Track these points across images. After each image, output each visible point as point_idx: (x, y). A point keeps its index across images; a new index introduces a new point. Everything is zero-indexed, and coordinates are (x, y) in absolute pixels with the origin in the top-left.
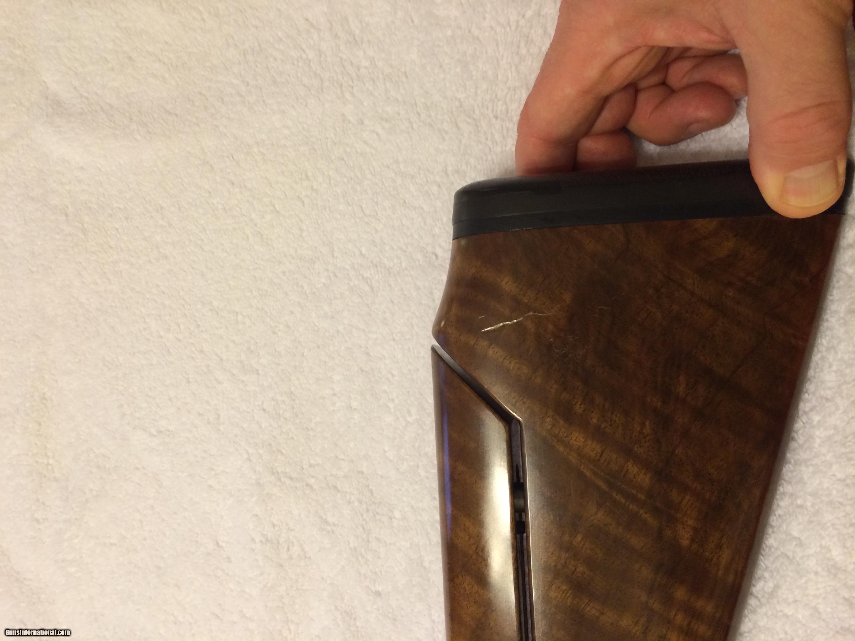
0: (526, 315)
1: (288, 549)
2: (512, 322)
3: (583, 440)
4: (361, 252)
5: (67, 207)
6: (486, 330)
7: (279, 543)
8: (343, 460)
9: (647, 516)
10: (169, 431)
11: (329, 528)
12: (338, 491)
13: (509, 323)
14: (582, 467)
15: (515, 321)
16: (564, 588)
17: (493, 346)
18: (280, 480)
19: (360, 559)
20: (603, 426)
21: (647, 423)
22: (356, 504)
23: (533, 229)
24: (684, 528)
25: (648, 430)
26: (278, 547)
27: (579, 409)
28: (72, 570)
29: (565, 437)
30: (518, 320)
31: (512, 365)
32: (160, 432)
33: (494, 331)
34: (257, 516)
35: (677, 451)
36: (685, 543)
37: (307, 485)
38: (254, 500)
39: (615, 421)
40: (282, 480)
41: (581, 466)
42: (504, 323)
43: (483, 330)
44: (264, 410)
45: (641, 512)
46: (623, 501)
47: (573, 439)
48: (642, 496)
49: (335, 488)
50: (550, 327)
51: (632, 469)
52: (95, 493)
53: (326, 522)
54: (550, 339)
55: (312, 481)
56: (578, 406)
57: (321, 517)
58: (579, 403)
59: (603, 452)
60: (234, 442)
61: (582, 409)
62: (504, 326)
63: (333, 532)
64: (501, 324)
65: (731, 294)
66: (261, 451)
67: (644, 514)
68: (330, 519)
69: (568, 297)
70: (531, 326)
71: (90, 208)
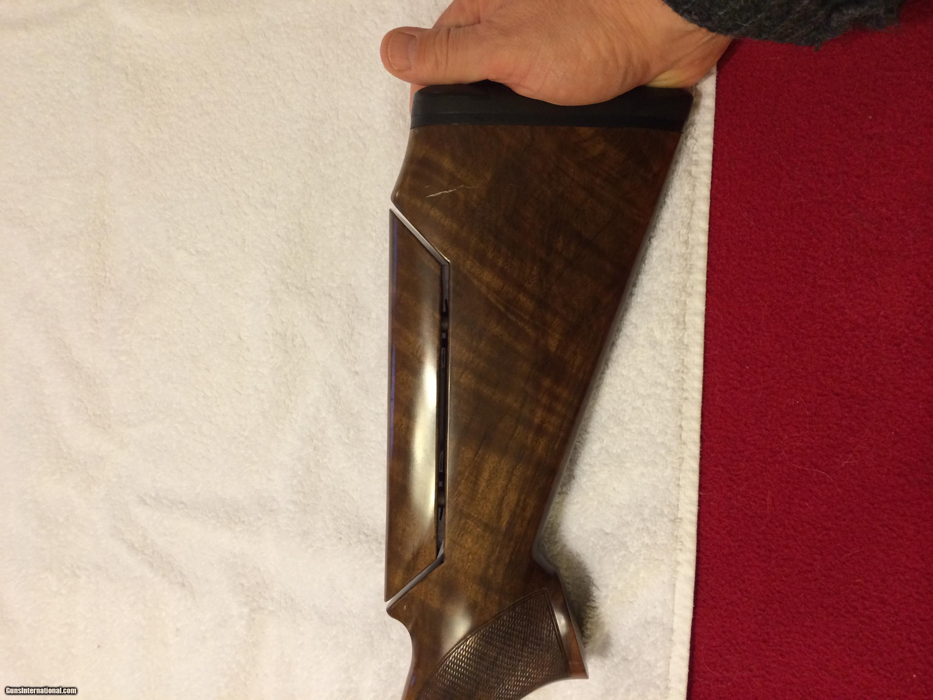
0: (459, 187)
1: (293, 340)
2: (449, 191)
3: (491, 277)
4: (358, 117)
5: (127, 67)
6: (430, 196)
7: (286, 335)
8: (337, 275)
9: (530, 330)
10: (205, 251)
11: (323, 325)
12: (332, 298)
13: (447, 192)
14: (489, 296)
15: (451, 191)
16: (470, 377)
17: (434, 208)
18: (288, 288)
19: (345, 347)
20: (505, 268)
21: (535, 268)
22: (345, 307)
23: (469, 124)
24: (553, 340)
25: (534, 273)
26: (285, 338)
27: (490, 255)
28: (123, 358)
29: (479, 275)
30: (453, 190)
31: (447, 222)
32: (197, 252)
33: (436, 197)
34: (270, 315)
35: (553, 288)
36: (553, 349)
37: (309, 293)
38: (268, 302)
39: (513, 265)
40: (290, 288)
41: (488, 294)
42: (443, 192)
43: (428, 197)
44: (278, 236)
45: (526, 327)
46: (514, 319)
47: (485, 276)
48: (527, 317)
49: (330, 295)
50: (475, 197)
51: (522, 298)
52: (144, 299)
53: (322, 320)
54: (474, 205)
55: (313, 290)
56: (490, 253)
57: (318, 316)
58: (490, 251)
59: (503, 286)
60: (256, 260)
61: (492, 256)
62: (442, 194)
63: (326, 327)
64: (441, 193)
65: (598, 182)
66: (274, 267)
67: (527, 329)
68: (324, 318)
69: (488, 176)
70: (461, 196)
71: (147, 70)
